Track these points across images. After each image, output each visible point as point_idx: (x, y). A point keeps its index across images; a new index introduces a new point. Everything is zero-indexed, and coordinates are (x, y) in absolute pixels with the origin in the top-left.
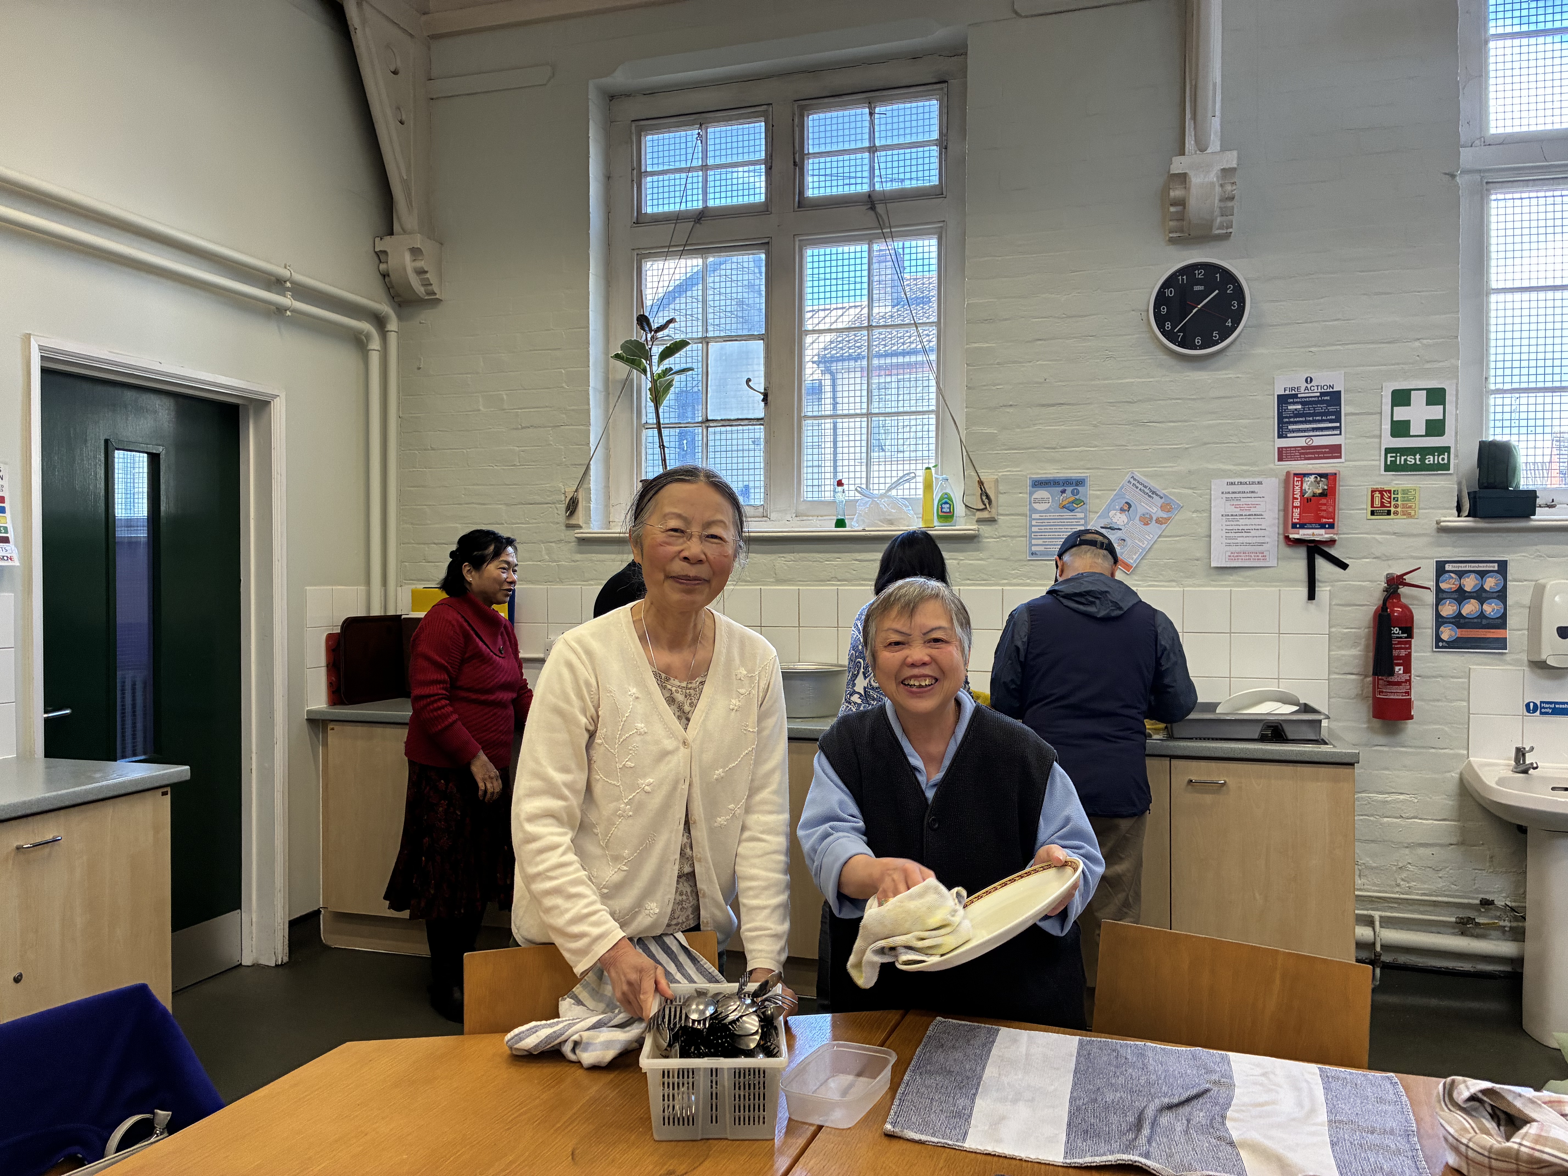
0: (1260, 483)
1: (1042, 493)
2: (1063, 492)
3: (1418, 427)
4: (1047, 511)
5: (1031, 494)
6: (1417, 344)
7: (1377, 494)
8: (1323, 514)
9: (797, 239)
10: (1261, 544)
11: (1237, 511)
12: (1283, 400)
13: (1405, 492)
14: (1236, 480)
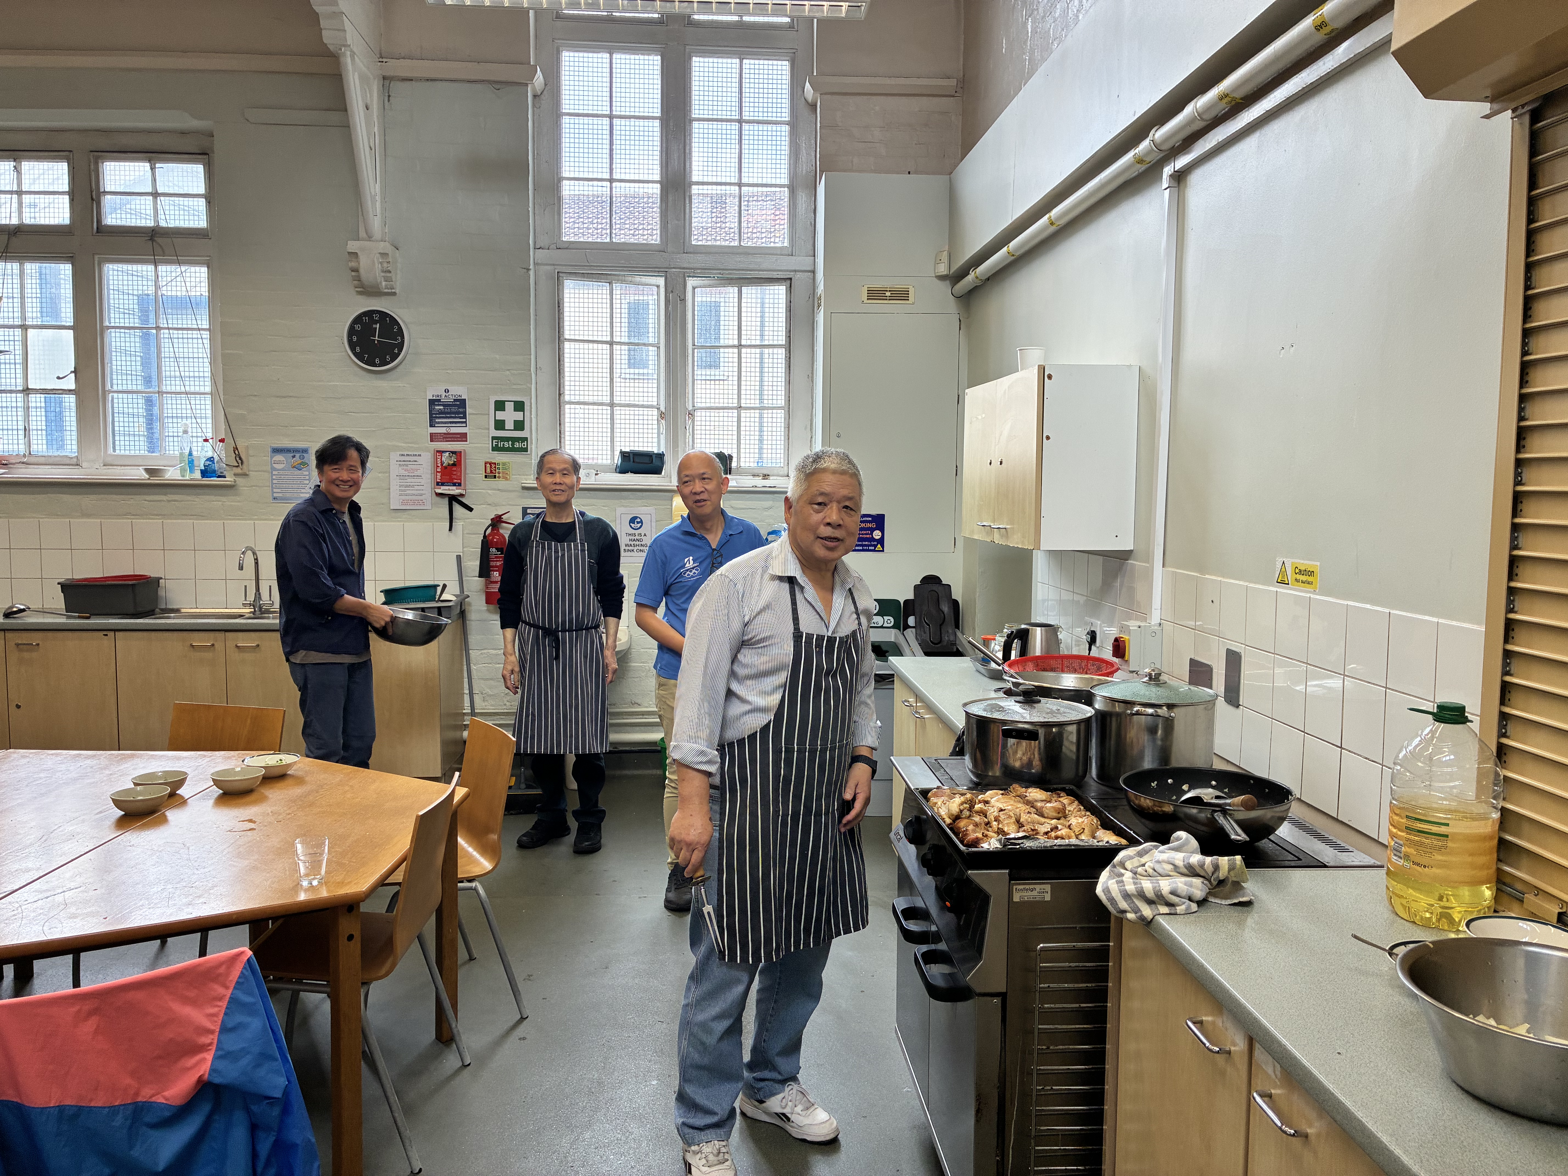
0: (420, 455)
1: (279, 457)
2: (294, 457)
3: (509, 425)
4: (282, 470)
5: (272, 458)
6: (508, 372)
7: (488, 465)
8: (454, 477)
9: (96, 257)
10: (421, 495)
11: (406, 473)
12: (432, 402)
13: (504, 464)
14: (405, 453)
